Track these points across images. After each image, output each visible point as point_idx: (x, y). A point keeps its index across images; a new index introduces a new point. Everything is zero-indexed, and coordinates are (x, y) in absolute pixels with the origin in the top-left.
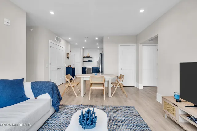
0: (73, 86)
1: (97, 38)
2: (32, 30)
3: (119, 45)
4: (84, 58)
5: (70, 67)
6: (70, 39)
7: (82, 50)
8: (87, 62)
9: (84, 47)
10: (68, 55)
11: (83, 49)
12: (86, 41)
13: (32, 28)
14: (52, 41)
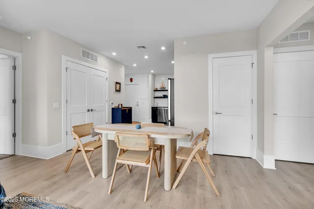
0: (87, 152)
1: (163, 48)
2: (29, 38)
3: (211, 56)
4: (154, 91)
5: (120, 107)
6: (114, 54)
7: (150, 77)
8: (161, 98)
9: (152, 72)
10: (118, 86)
11: (154, 75)
12: (146, 57)
13: (29, 36)
14: (68, 58)
